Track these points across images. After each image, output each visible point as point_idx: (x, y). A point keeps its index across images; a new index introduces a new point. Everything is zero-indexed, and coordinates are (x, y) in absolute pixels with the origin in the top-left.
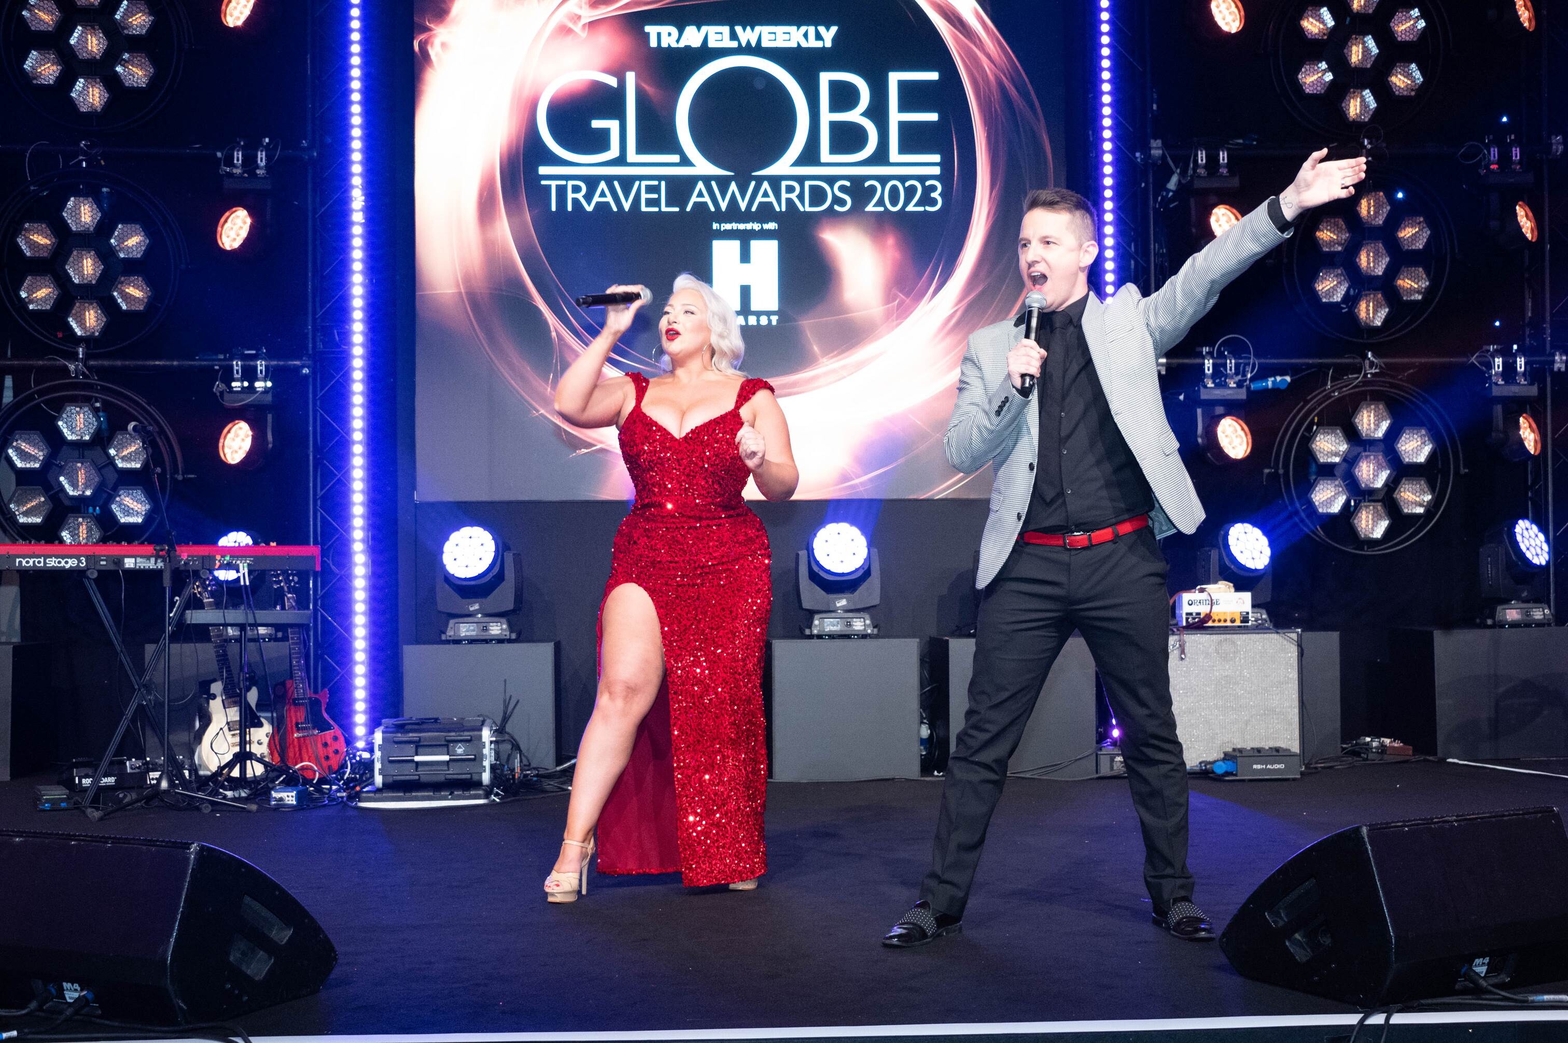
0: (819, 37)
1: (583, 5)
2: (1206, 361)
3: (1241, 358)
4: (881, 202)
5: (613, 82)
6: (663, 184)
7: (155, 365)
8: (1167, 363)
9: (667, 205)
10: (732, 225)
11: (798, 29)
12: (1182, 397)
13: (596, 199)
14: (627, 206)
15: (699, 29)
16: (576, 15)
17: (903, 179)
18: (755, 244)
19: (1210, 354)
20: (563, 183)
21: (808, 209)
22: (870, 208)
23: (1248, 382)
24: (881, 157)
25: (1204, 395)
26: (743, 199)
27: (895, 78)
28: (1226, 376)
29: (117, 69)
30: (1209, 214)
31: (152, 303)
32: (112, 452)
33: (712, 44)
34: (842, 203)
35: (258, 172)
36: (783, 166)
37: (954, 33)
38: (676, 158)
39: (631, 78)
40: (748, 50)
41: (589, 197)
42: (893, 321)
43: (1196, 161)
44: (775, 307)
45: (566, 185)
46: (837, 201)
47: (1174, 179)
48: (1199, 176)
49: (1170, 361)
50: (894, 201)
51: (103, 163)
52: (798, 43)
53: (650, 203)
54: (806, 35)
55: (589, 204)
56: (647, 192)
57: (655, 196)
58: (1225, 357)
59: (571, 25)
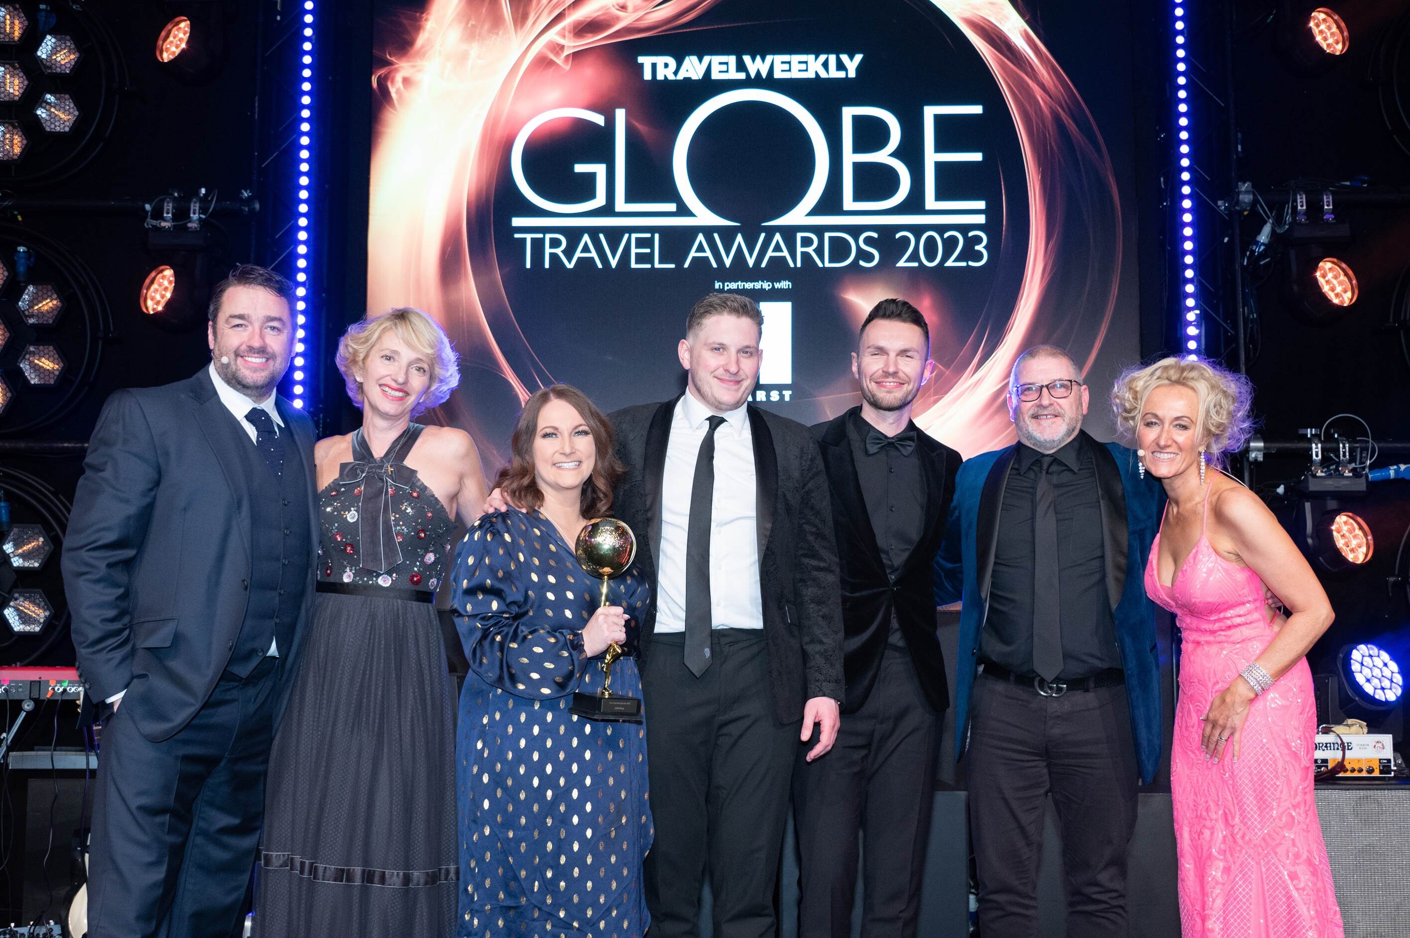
0: (841, 66)
1: (567, 34)
2: (1314, 445)
3: (1357, 442)
4: (915, 257)
5: (599, 120)
6: (657, 236)
7: (63, 447)
8: (1265, 448)
9: (660, 262)
10: (737, 284)
11: (816, 58)
12: (1281, 490)
13: (578, 254)
14: (614, 263)
15: (700, 60)
16: (558, 45)
17: (941, 229)
18: (765, 307)
19: (1317, 436)
20: (541, 236)
21: (828, 265)
22: (901, 263)
23: (1367, 470)
24: (914, 204)
25: (1313, 486)
26: (751, 255)
27: (930, 112)
28: (1338, 464)
29: (39, 112)
30: (1315, 268)
31: (64, 377)
32: (8, 548)
33: (715, 76)
34: (869, 257)
35: (189, 225)
36: (797, 216)
37: (1001, 59)
38: (672, 207)
39: (620, 115)
40: (757, 82)
41: (569, 253)
42: (929, 396)
43: (1295, 208)
44: (787, 379)
45: (543, 239)
46: (863, 255)
47: (1267, 230)
48: (1300, 224)
49: (1268, 445)
50: (931, 256)
51: (20, 218)
52: (816, 72)
53: (640, 258)
54: (825, 65)
55: (570, 261)
56: (637, 247)
57: (648, 251)
58: (1337, 441)
59: (552, 56)
